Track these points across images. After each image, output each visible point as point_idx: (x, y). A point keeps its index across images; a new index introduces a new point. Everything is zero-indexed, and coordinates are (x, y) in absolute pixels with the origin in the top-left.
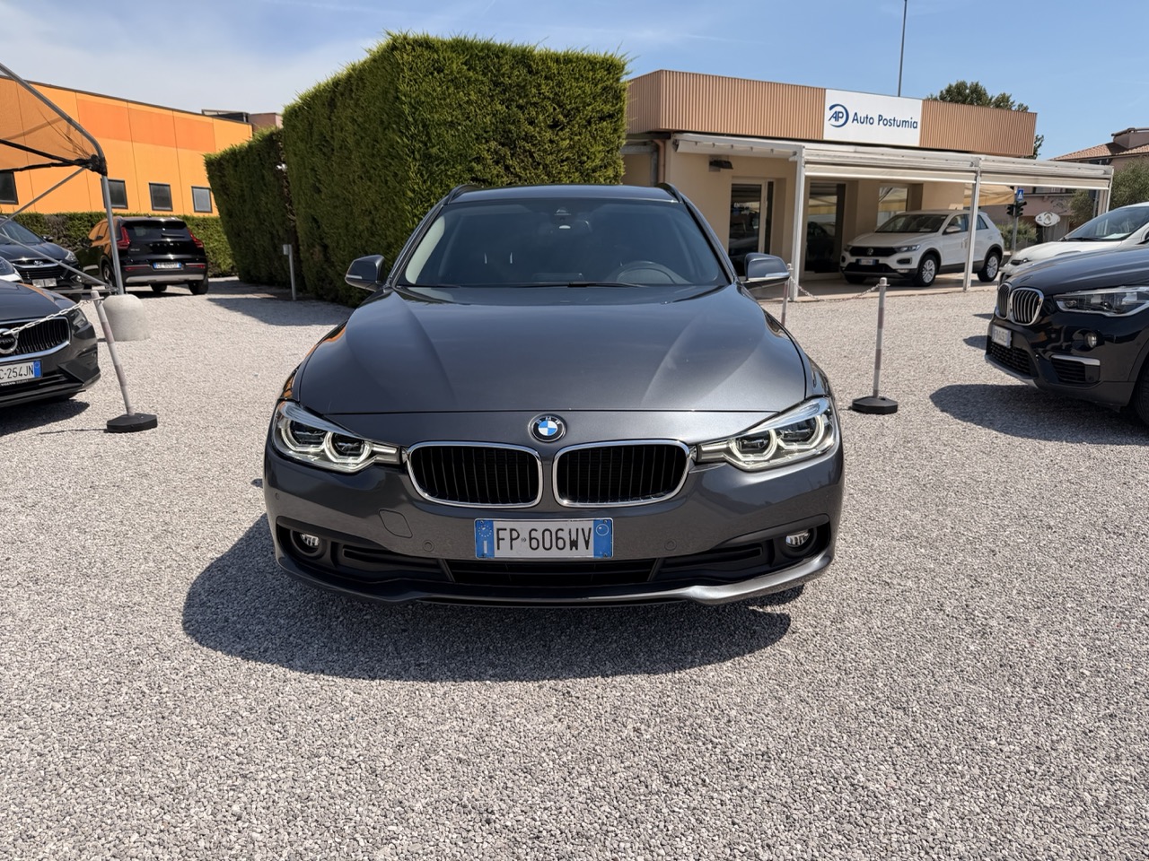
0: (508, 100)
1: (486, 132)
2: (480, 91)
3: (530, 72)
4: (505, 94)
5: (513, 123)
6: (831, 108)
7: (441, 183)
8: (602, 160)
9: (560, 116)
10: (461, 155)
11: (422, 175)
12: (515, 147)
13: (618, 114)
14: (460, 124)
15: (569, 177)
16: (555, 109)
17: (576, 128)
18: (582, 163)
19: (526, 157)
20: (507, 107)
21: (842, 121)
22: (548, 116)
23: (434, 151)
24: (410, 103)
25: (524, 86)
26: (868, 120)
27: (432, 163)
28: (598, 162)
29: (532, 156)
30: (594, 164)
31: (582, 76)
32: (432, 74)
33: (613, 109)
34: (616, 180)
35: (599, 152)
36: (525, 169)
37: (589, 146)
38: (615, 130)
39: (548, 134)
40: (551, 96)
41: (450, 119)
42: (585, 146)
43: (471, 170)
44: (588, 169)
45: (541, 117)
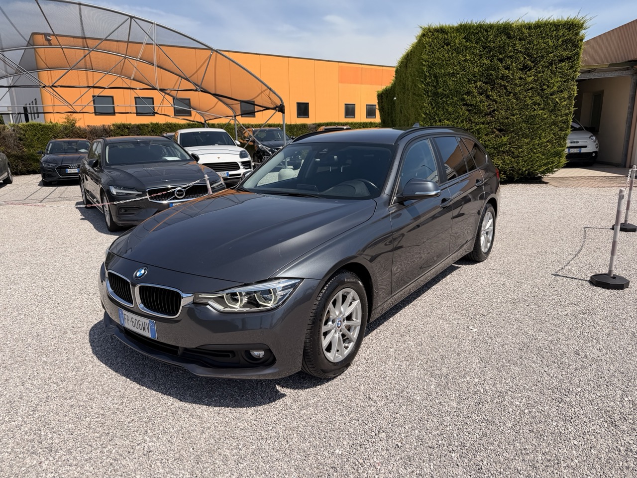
0: (492, 56)
1: (475, 77)
2: (473, 53)
3: (508, 38)
4: (490, 53)
5: (494, 70)
7: (443, 108)
8: (559, 87)
9: (529, 62)
10: (457, 91)
11: (432, 105)
12: (495, 84)
13: (574, 57)
14: (458, 74)
15: (533, 100)
16: (525, 58)
17: (540, 69)
18: (543, 90)
19: (502, 89)
20: (491, 61)
22: (520, 63)
23: (440, 90)
24: (428, 65)
25: (504, 46)
27: (438, 97)
28: (555, 89)
29: (505, 88)
30: (553, 90)
31: (548, 35)
32: (443, 47)
33: (571, 53)
35: (557, 82)
36: (500, 97)
37: (549, 79)
38: (572, 67)
39: (519, 74)
40: (523, 50)
41: (452, 72)
42: (546, 79)
43: (463, 99)
44: (547, 94)
45: (514, 64)
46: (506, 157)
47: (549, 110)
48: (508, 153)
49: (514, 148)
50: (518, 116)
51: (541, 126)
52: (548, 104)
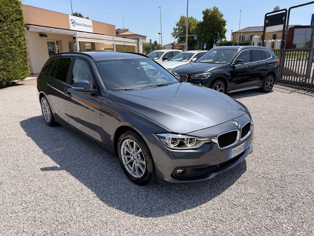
6: (71, 21)
8: (19, 34)
9: (2, 18)
13: (22, 19)
15: (9, 40)
17: (8, 23)
18: (13, 35)
21: (74, 24)
26: (80, 25)
28: (18, 35)
30: (17, 35)
31: (7, 5)
33: (20, 17)
34: (24, 41)
35: (18, 31)
38: (22, 24)
42: (12, 29)
44: (15, 37)
46: (3, 72)
47: (17, 46)
48: (3, 70)
49: (6, 67)
50: (4, 48)
51: (16, 54)
52: (16, 42)
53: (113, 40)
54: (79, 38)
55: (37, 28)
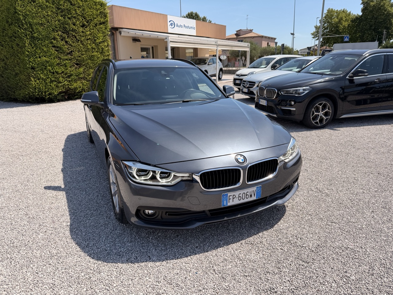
0: (64, 15)
1: (57, 28)
2: (52, 11)
3: (71, 4)
4: (62, 13)
5: (67, 24)
6: (170, 22)
7: (40, 48)
8: (102, 39)
9: (85, 22)
10: (47, 37)
11: (31, 45)
12: (69, 34)
13: (106, 22)
14: (45, 24)
15: (91, 46)
16: (83, 19)
17: (91, 27)
18: (95, 40)
19: (73, 38)
20: (64, 18)
21: (173, 26)
22: (80, 22)
23: (36, 35)
24: (23, 15)
25: (70, 10)
26: (181, 26)
27: (35, 40)
28: (101, 40)
29: (76, 37)
30: (100, 41)
31: (92, 7)
32: (31, 3)
33: (104, 20)
34: (108, 47)
35: (101, 36)
36: (73, 43)
37: (97, 34)
38: (106, 28)
39: (81, 29)
40: (81, 14)
41: (41, 22)
42: (95, 34)
43: (52, 43)
44: (97, 43)
45: (78, 22)
46: (83, 81)
47: (100, 53)
48: (84, 78)
49: (86, 75)
50: (85, 55)
51: (97, 62)
52: (99, 49)
53: (216, 44)
54: (171, 43)
55: (128, 32)
